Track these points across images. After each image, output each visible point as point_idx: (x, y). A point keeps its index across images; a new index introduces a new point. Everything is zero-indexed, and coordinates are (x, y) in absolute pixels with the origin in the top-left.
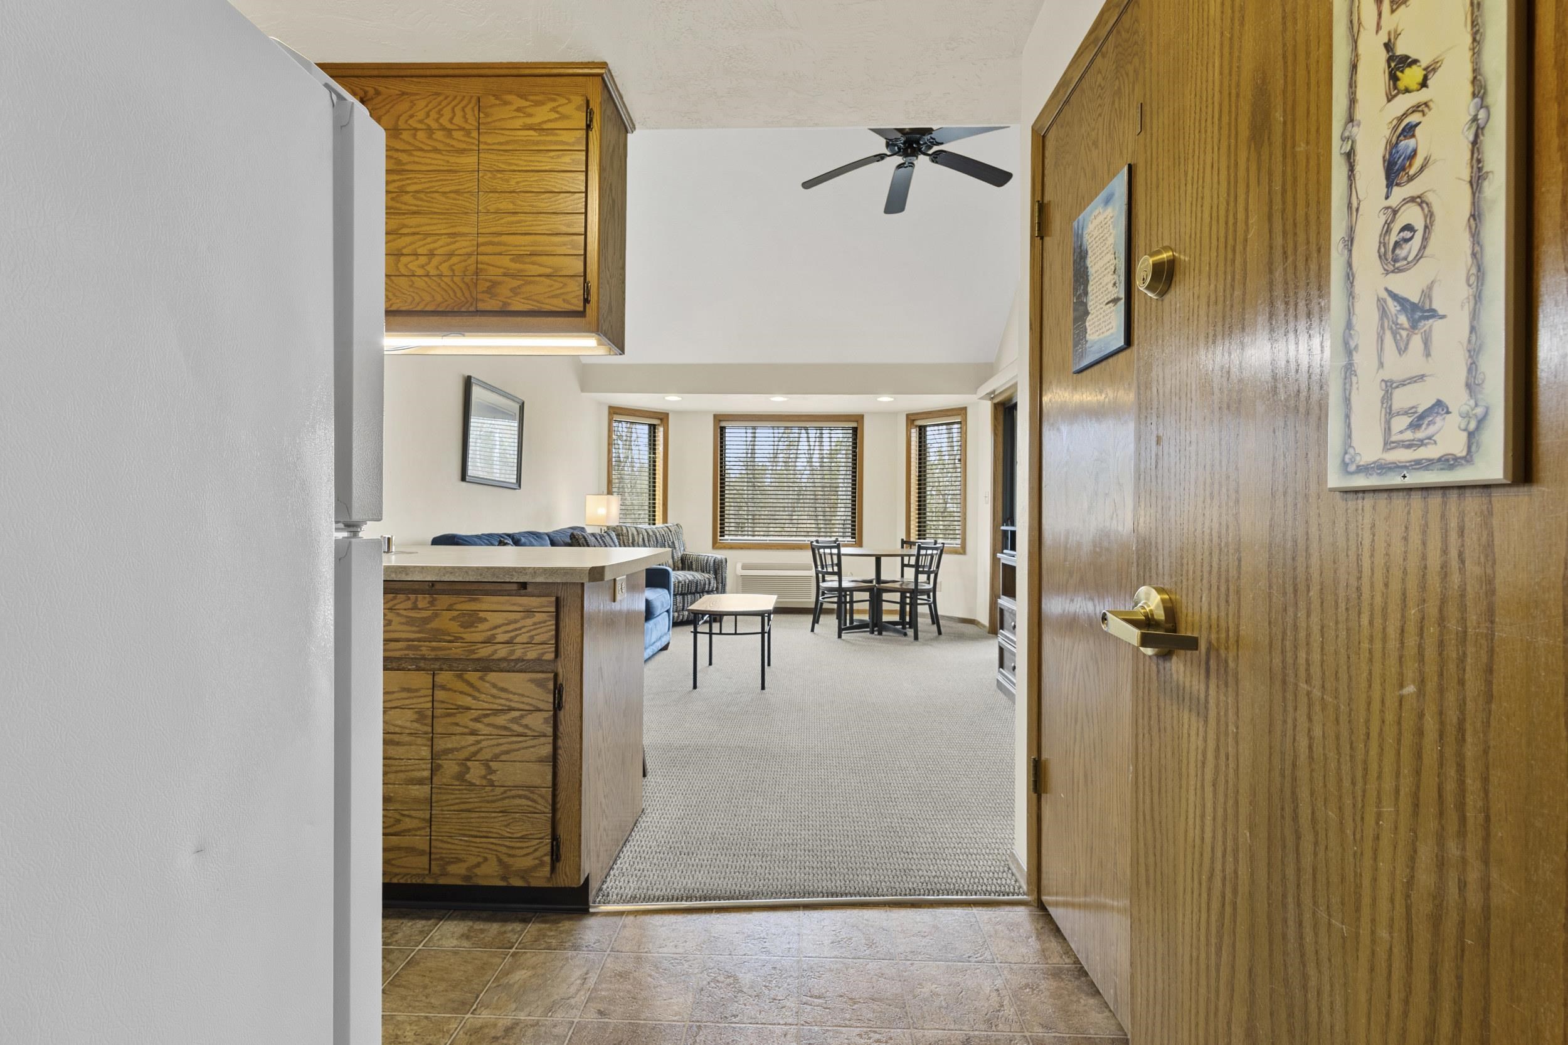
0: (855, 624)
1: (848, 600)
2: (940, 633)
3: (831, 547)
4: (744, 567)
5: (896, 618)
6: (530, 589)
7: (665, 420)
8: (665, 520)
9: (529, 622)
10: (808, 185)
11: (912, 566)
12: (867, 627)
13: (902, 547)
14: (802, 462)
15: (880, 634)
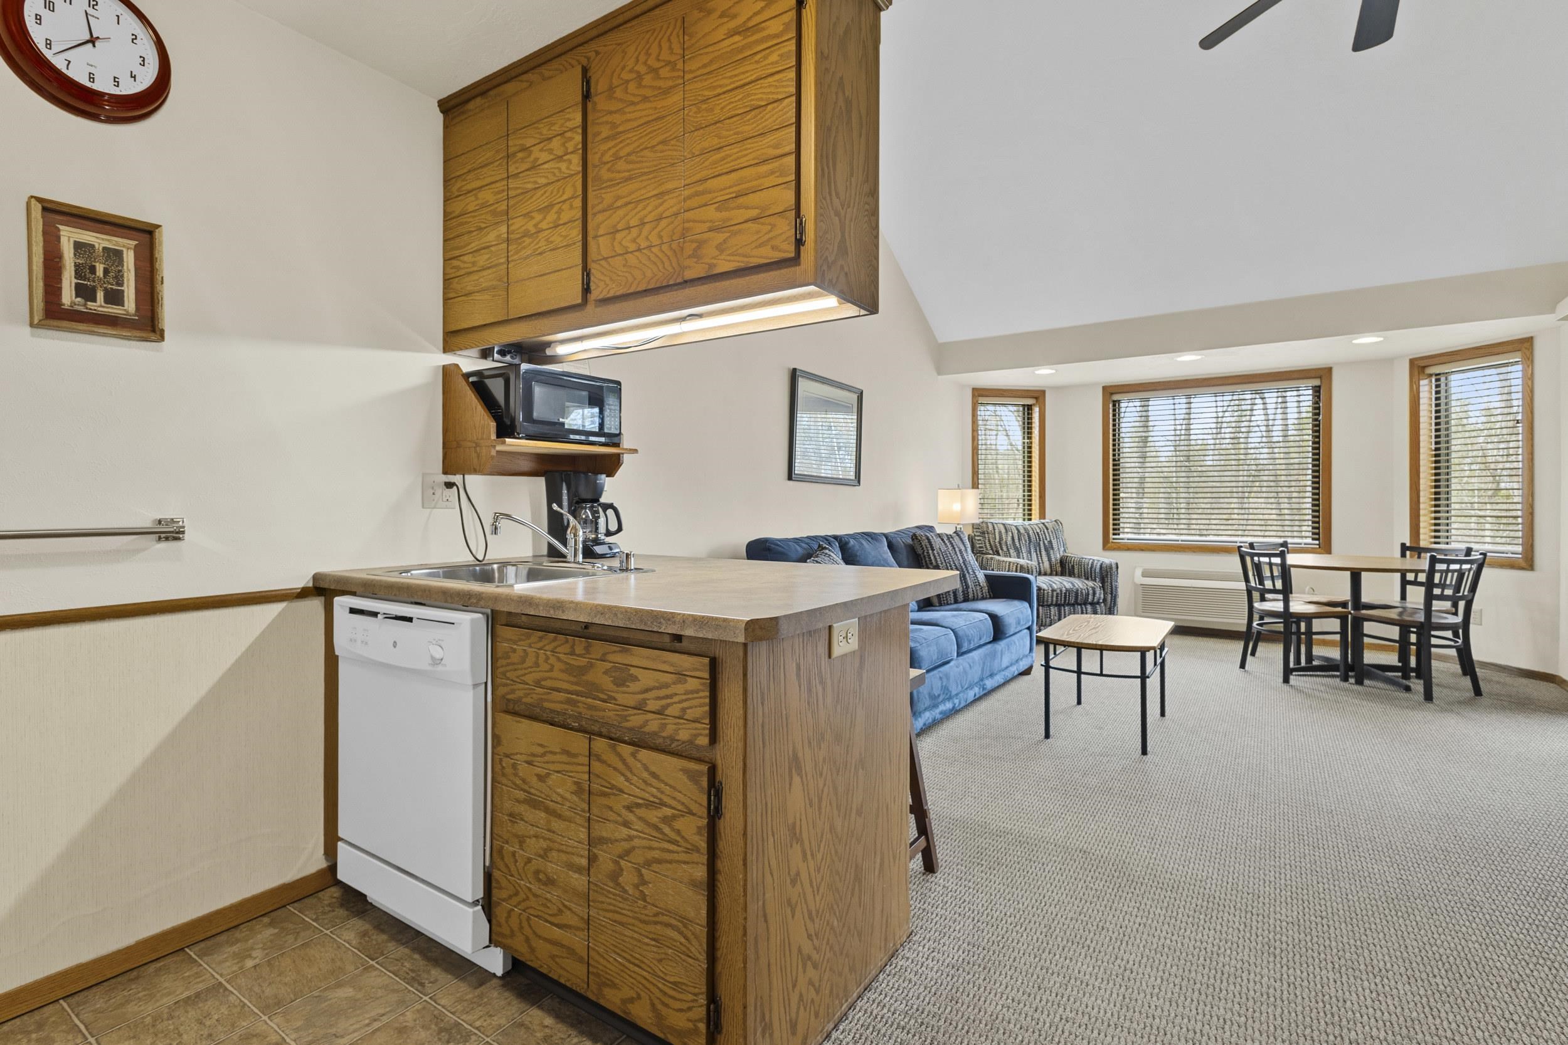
0: (1315, 663)
1: (1303, 629)
2: (1478, 692)
3: (1270, 555)
4: (1146, 574)
5: (1392, 659)
6: (685, 644)
7: (1041, 400)
8: (1042, 515)
9: (680, 688)
10: (1208, 43)
11: (1421, 584)
12: (1337, 670)
13: (1403, 555)
14: (1255, 438)
15: (1359, 682)
